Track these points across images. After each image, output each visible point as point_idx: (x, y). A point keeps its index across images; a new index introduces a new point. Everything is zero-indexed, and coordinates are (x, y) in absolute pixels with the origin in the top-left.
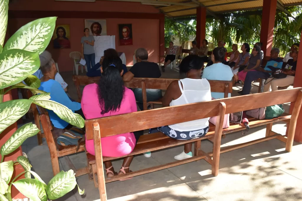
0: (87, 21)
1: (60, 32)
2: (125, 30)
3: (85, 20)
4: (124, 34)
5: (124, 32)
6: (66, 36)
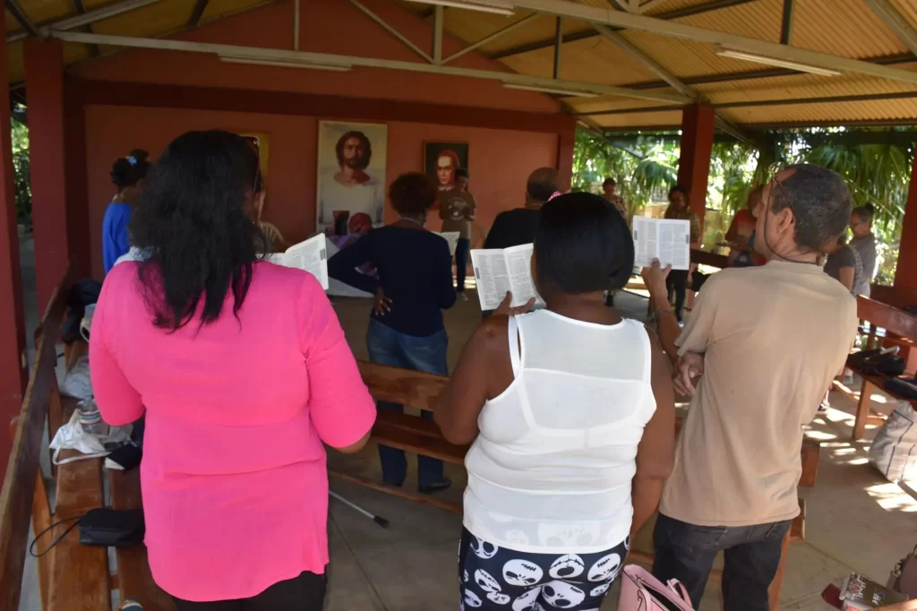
0: (325, 125)
2: (444, 161)
4: (440, 173)
5: (440, 168)
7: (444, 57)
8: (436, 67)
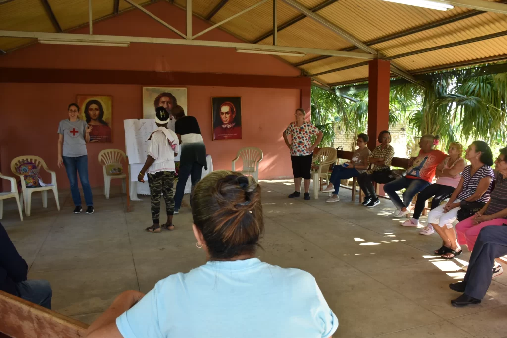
0: (147, 90)
1: (91, 110)
2: (225, 109)
3: (144, 88)
4: (223, 117)
5: (223, 114)
6: (104, 118)
7: (193, 34)
8: (189, 40)
